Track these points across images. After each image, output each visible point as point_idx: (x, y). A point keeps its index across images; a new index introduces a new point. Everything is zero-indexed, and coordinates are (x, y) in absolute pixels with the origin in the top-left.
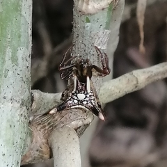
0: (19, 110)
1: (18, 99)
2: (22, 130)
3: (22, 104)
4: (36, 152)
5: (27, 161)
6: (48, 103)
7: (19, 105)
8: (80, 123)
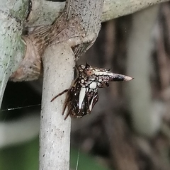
0: (6, 23)
1: (5, 9)
2: (9, 45)
3: (11, 16)
4: (29, 70)
5: (20, 78)
6: (49, 13)
7: (6, 17)
8: (78, 41)
